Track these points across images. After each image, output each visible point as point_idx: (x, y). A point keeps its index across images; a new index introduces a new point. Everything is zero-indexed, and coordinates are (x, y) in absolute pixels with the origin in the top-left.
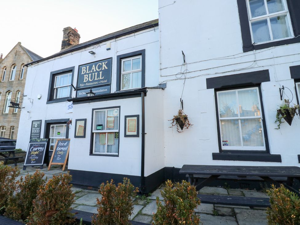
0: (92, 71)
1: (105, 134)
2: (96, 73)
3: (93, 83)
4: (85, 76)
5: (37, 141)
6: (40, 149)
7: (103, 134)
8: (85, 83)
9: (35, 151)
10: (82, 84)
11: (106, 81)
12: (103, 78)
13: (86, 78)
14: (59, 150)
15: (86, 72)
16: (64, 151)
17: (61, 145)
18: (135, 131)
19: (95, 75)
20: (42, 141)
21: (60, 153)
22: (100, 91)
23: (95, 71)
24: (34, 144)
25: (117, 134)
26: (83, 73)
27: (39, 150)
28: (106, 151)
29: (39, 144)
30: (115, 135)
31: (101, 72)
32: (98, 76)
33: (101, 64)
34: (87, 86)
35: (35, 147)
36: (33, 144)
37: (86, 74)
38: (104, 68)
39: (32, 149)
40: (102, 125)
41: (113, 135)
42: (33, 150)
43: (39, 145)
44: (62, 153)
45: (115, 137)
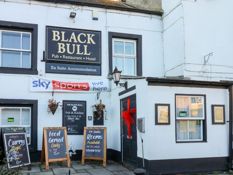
0: (70, 41)
1: (186, 122)
2: (78, 46)
3: (75, 58)
4: (60, 44)
5: (13, 130)
6: (21, 143)
7: (183, 121)
8: (62, 54)
9: (16, 146)
10: (55, 55)
11: (94, 59)
12: (89, 54)
13: (61, 48)
14: (52, 143)
15: (61, 39)
16: (60, 143)
17: (52, 136)
18: (222, 119)
19: (76, 47)
20: (18, 130)
21: (55, 146)
22: (86, 70)
23: (75, 41)
24: (11, 136)
25: (198, 121)
26: (54, 39)
27: (19, 143)
28: (189, 138)
29: (17, 135)
30: (197, 123)
31: (86, 47)
32: (82, 50)
33: (85, 35)
34: (64, 59)
35: (13, 139)
36: (9, 136)
37: (60, 41)
38: (90, 41)
39: (11, 143)
40: (185, 112)
41: (194, 123)
42: (13, 144)
43: (18, 137)
44: (58, 146)
45: (197, 125)
